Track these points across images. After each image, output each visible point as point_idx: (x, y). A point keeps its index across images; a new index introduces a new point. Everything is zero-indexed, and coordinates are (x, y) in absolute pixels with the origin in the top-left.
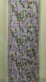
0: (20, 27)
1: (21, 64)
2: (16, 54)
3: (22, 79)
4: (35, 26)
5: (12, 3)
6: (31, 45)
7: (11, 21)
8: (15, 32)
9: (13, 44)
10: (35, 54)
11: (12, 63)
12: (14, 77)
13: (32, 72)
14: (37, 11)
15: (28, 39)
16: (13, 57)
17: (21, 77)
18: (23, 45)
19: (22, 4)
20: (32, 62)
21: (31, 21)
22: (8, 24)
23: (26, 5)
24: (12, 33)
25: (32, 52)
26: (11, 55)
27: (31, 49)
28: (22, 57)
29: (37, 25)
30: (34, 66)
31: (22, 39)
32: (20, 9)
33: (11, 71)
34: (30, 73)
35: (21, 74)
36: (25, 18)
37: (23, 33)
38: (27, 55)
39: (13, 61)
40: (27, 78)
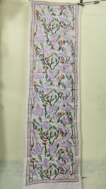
0: (47, 77)
1: (49, 135)
2: (40, 119)
3: (50, 162)
4: (71, 76)
5: (35, 43)
6: (64, 105)
7: (34, 69)
8: (40, 84)
9: (36, 104)
10: (71, 120)
11: (35, 133)
12: (36, 157)
13: (67, 150)
14: (73, 54)
15: (60, 95)
16: (36, 124)
17: (49, 158)
18: (51, 105)
19: (50, 44)
20: (67, 133)
21: (64, 69)
22: (28, 73)
23: (57, 46)
24: (35, 86)
25: (66, 116)
26: (32, 121)
27: (65, 112)
28: (50, 123)
29: (73, 74)
30: (71, 140)
31: (50, 95)
32: (47, 52)
33: (32, 146)
34: (63, 152)
35: (48, 153)
36: (55, 64)
37: (51, 86)
38: (58, 122)
39: (36, 131)
40: (59, 159)
